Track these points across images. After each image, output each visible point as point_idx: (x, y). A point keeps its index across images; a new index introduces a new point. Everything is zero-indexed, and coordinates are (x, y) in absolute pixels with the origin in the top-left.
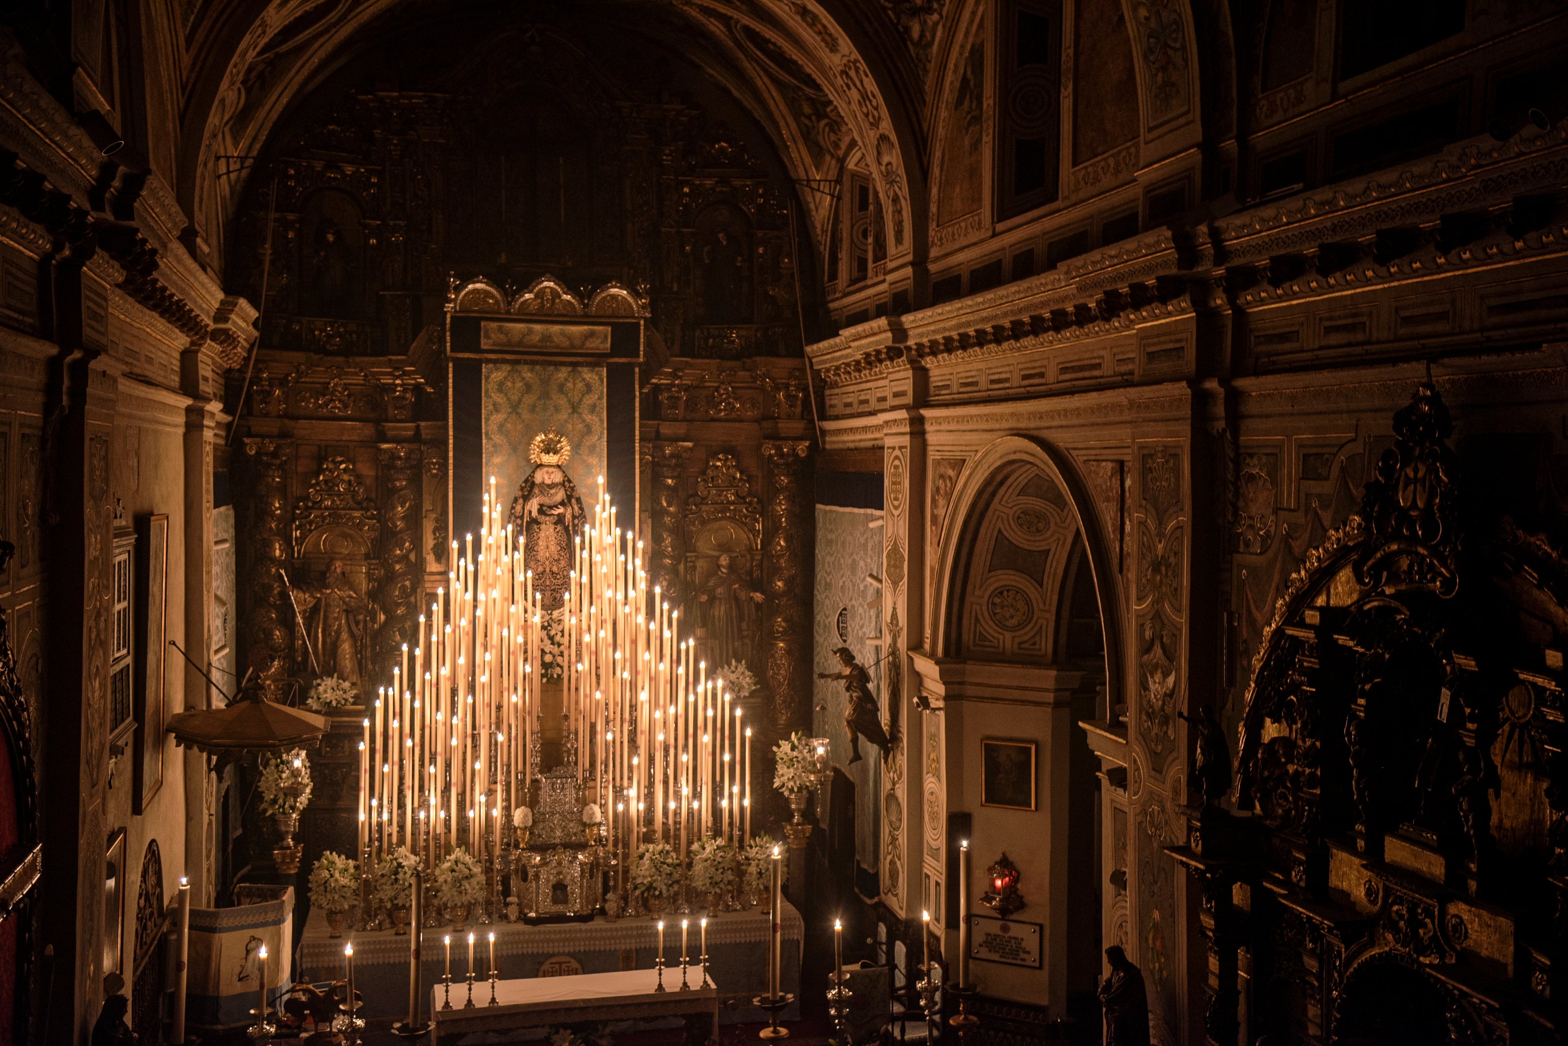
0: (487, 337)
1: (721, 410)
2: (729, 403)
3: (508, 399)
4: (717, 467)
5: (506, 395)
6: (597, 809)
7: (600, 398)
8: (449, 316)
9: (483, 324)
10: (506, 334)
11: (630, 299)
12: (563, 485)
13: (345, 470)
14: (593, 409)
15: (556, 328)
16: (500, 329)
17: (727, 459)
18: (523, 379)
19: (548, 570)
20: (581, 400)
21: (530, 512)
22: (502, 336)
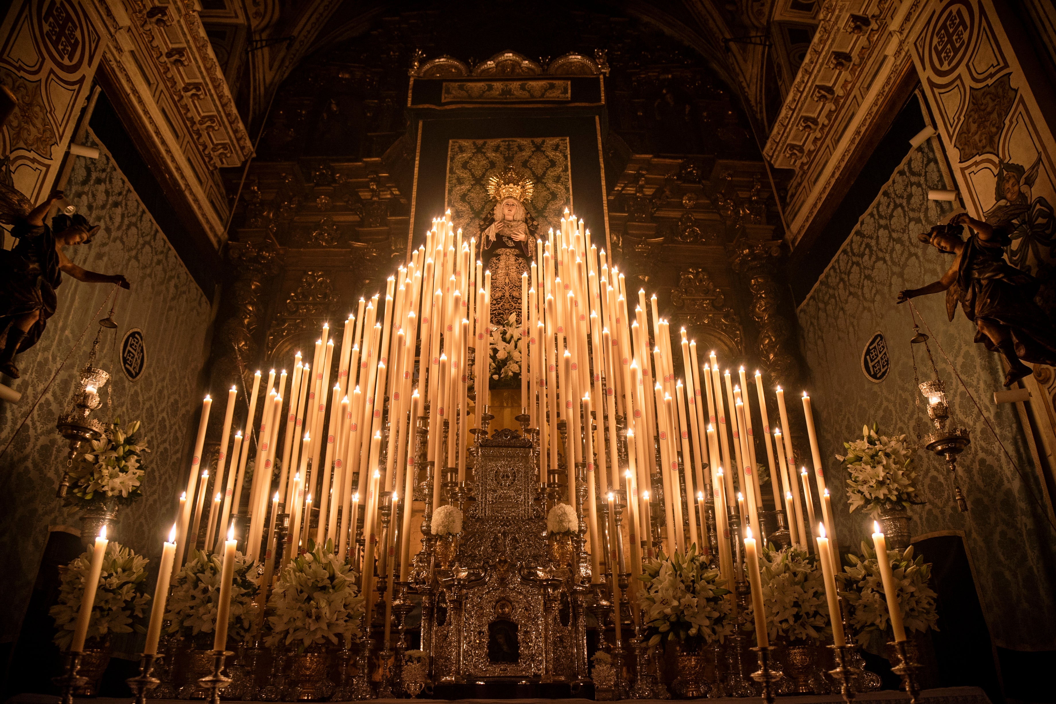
0: (448, 92)
1: (686, 236)
2: (693, 231)
3: (473, 175)
4: (690, 279)
5: (470, 170)
6: (571, 511)
7: (566, 170)
8: (412, 79)
9: (444, 84)
10: (467, 92)
11: (588, 62)
12: (526, 221)
13: (321, 283)
14: (557, 179)
15: (515, 85)
16: (461, 88)
17: (698, 273)
18: (488, 158)
19: (507, 295)
20: (545, 173)
21: (488, 237)
22: (463, 92)
